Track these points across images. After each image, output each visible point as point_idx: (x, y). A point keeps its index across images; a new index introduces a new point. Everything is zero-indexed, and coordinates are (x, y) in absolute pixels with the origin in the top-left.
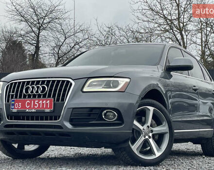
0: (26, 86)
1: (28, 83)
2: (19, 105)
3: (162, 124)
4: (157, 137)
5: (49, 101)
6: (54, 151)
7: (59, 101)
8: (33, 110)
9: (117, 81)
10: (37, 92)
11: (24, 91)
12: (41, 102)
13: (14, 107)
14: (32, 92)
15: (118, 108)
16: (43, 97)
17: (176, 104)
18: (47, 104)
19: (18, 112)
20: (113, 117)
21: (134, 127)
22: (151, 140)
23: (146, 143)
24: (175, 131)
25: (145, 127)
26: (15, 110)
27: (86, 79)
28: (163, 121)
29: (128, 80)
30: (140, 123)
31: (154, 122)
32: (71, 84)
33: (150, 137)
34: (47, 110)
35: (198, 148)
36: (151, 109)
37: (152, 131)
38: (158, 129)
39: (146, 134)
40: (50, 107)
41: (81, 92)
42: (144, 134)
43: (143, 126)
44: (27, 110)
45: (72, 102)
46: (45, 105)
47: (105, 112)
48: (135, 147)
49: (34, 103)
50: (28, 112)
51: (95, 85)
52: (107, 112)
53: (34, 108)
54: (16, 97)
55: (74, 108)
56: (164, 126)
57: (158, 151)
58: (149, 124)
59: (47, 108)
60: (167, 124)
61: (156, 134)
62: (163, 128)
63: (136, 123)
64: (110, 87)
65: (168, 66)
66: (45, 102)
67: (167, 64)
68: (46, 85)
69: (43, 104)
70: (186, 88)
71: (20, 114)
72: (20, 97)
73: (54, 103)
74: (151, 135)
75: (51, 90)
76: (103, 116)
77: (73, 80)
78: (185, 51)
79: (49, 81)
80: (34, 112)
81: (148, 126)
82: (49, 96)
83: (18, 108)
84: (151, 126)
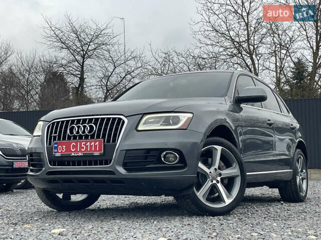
0: (71, 125)
1: (73, 121)
2: (63, 148)
3: (232, 166)
4: (226, 181)
5: (98, 143)
6: (105, 201)
7: (110, 142)
8: (80, 154)
9: (178, 117)
10: (84, 132)
11: (68, 131)
12: (88, 143)
13: (58, 150)
14: (78, 132)
15: (180, 149)
16: (91, 138)
17: (248, 141)
18: (96, 146)
19: (61, 157)
20: (174, 159)
21: (199, 170)
22: (220, 186)
23: (214, 189)
24: (247, 174)
25: (212, 170)
26: (58, 155)
27: (141, 115)
28: (233, 162)
29: (190, 115)
30: (206, 166)
31: (222, 164)
32: (124, 122)
33: (218, 182)
34: (97, 154)
35: (276, 192)
36: (219, 148)
37: (220, 175)
38: (227, 172)
39: (214, 178)
40: (100, 150)
41: (136, 131)
42: (211, 178)
43: (209, 168)
44: (73, 154)
45: (125, 143)
46: (94, 147)
47: (164, 153)
48: (201, 194)
49: (81, 145)
50: (73, 156)
51: (152, 123)
52: (167, 154)
53: (80, 151)
54: (59, 139)
55: (127, 150)
56: (235, 168)
57: (228, 197)
58: (216, 166)
59: (95, 150)
60: (238, 166)
61: (225, 178)
62: (233, 171)
63: (201, 165)
64: (170, 125)
65: (237, 97)
66: (93, 143)
67: (237, 95)
68: (93, 124)
69: (91, 146)
70: (260, 122)
71: (64, 159)
72: (64, 139)
73: (104, 145)
74: (219, 179)
75: (99, 130)
76: (163, 159)
77: (126, 117)
78: (256, 79)
79: (97, 120)
80: (81, 156)
81: (216, 169)
82: (98, 137)
83: (62, 152)
84: (219, 168)
